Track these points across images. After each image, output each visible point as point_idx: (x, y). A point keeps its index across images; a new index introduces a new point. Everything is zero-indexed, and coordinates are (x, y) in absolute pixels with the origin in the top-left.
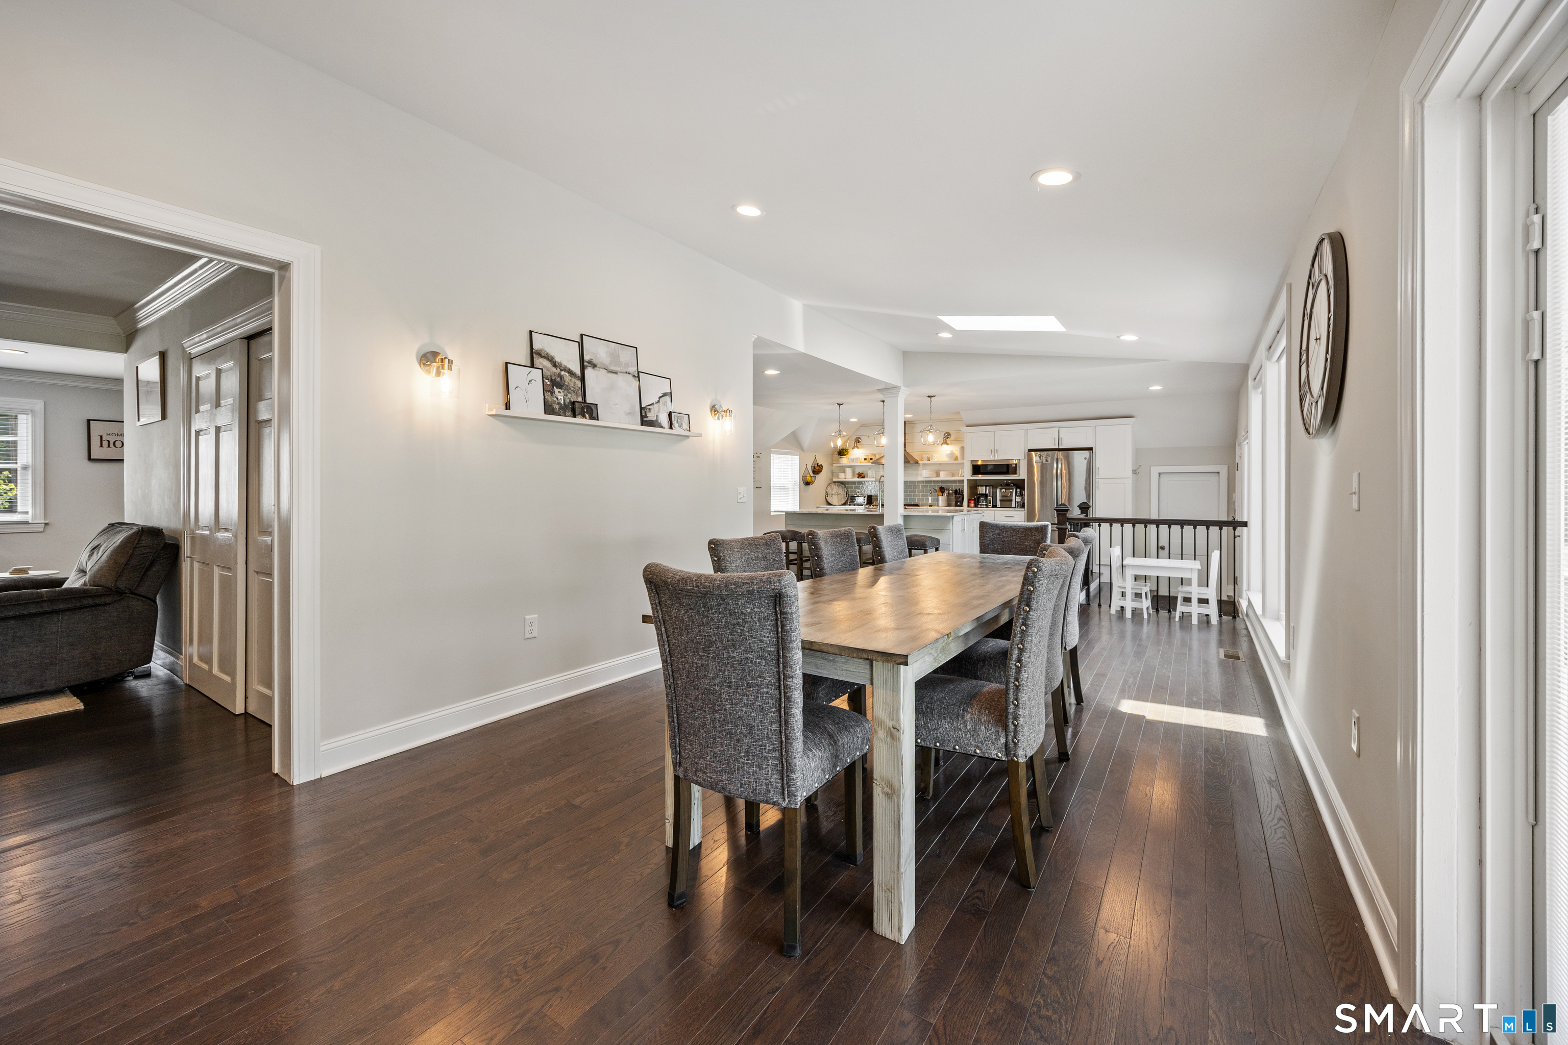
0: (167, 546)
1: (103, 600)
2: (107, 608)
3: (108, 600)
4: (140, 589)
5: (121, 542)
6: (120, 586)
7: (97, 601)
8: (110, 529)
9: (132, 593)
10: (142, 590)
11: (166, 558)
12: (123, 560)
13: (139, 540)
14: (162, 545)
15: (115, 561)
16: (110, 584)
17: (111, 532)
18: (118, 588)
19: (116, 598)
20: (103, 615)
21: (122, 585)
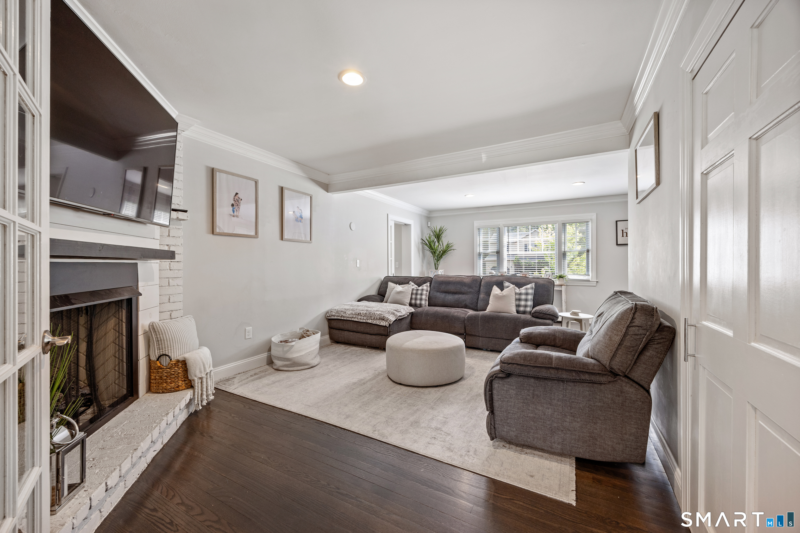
0: (661, 328)
1: (597, 378)
2: (602, 387)
3: (603, 379)
4: (634, 374)
5: (616, 317)
6: (615, 367)
7: (593, 378)
8: (613, 297)
9: (626, 376)
10: (637, 374)
11: (660, 343)
12: (617, 339)
13: (633, 319)
14: (656, 326)
15: (610, 338)
16: (605, 360)
17: (614, 301)
18: (612, 368)
19: (610, 379)
20: (599, 394)
21: (616, 365)
